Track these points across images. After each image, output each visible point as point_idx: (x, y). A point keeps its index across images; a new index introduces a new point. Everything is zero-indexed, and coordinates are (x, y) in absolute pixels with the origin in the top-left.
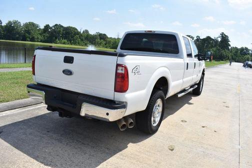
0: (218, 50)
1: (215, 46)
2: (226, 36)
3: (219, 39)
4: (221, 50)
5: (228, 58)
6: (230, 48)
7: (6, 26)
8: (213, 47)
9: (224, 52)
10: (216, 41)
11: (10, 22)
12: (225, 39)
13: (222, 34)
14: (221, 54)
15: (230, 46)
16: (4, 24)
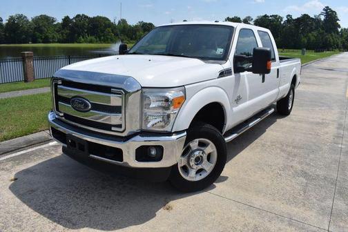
0: (322, 34)
1: (317, 28)
2: (333, 12)
3: (323, 18)
4: (325, 33)
5: (337, 45)
6: (339, 30)
7: (7, 24)
8: (313, 31)
9: (330, 38)
10: (316, 20)
11: (12, 18)
12: (331, 16)
13: (327, 9)
14: (326, 40)
15: (339, 26)
16: (5, 22)
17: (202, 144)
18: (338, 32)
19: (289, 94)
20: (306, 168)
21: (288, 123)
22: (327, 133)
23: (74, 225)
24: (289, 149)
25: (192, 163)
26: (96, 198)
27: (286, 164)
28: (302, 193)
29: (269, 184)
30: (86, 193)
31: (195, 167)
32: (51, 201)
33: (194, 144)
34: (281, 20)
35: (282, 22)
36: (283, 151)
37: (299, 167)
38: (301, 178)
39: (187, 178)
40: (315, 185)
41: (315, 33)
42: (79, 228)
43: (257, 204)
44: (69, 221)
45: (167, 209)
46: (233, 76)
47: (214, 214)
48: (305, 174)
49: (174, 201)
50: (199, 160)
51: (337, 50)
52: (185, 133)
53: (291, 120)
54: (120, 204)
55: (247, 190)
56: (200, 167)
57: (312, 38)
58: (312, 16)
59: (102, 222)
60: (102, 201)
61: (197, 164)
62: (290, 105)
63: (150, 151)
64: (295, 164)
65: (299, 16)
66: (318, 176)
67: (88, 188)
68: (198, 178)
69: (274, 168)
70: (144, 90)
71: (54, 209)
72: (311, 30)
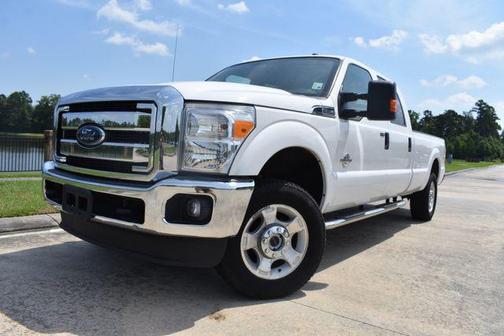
0: (475, 138)
1: (467, 130)
2: (490, 108)
3: (475, 115)
4: (480, 137)
5: (499, 154)
6: (500, 132)
7: (37, 107)
8: (462, 133)
9: (487, 143)
10: (467, 119)
11: (45, 99)
12: (487, 114)
13: (481, 103)
14: (482, 146)
15: (500, 128)
16: (34, 104)
17: (283, 217)
18: (498, 136)
19: (428, 188)
20: (459, 280)
21: (428, 229)
22: (492, 242)
23: (47, 327)
24: (430, 257)
25: (265, 246)
26: (97, 296)
27: (426, 273)
28: (456, 310)
29: (398, 296)
30: (84, 289)
31: (270, 253)
32: (22, 294)
33: (270, 213)
34: (417, 117)
35: (418, 121)
36: (421, 258)
37: (449, 279)
38: (453, 292)
39: (256, 273)
40: (478, 301)
41: (465, 136)
42: (54, 332)
43: (376, 321)
44: (40, 322)
45: (217, 318)
46: (337, 120)
47: (299, 330)
48: (458, 287)
49: (231, 309)
50: (276, 242)
51: (499, 160)
52: (253, 184)
53: (434, 226)
54: (136, 306)
55: (360, 302)
56: (278, 255)
57: (462, 144)
58: (460, 113)
59: (97, 327)
60: (107, 300)
61: (274, 250)
62: (431, 205)
63: (192, 208)
64: (440, 274)
65: (442, 113)
66: (481, 290)
67: (91, 283)
68: (276, 276)
69: (405, 277)
70: (188, 105)
71: (21, 304)
72: (460, 132)
